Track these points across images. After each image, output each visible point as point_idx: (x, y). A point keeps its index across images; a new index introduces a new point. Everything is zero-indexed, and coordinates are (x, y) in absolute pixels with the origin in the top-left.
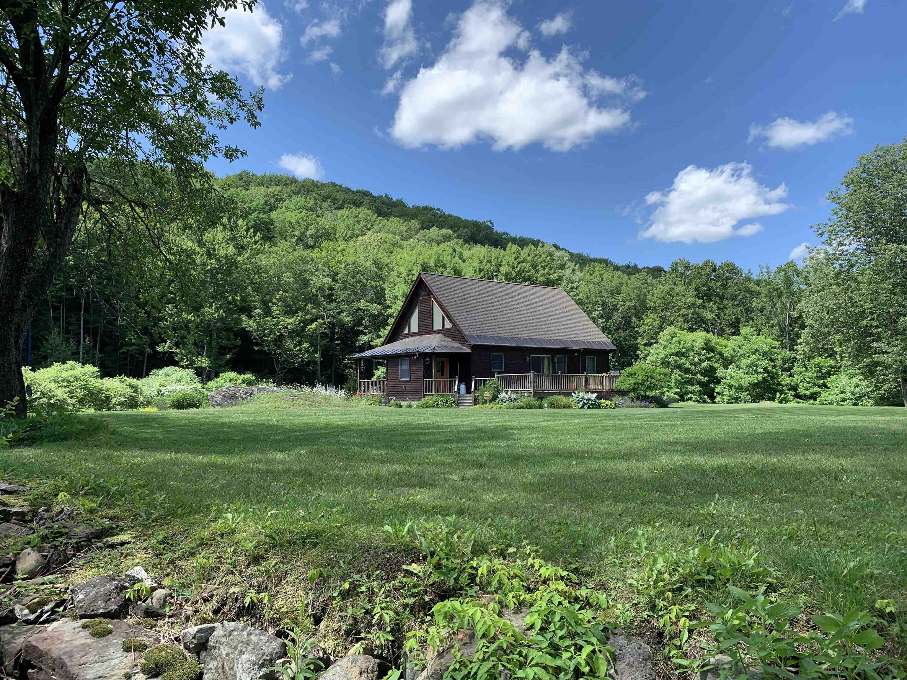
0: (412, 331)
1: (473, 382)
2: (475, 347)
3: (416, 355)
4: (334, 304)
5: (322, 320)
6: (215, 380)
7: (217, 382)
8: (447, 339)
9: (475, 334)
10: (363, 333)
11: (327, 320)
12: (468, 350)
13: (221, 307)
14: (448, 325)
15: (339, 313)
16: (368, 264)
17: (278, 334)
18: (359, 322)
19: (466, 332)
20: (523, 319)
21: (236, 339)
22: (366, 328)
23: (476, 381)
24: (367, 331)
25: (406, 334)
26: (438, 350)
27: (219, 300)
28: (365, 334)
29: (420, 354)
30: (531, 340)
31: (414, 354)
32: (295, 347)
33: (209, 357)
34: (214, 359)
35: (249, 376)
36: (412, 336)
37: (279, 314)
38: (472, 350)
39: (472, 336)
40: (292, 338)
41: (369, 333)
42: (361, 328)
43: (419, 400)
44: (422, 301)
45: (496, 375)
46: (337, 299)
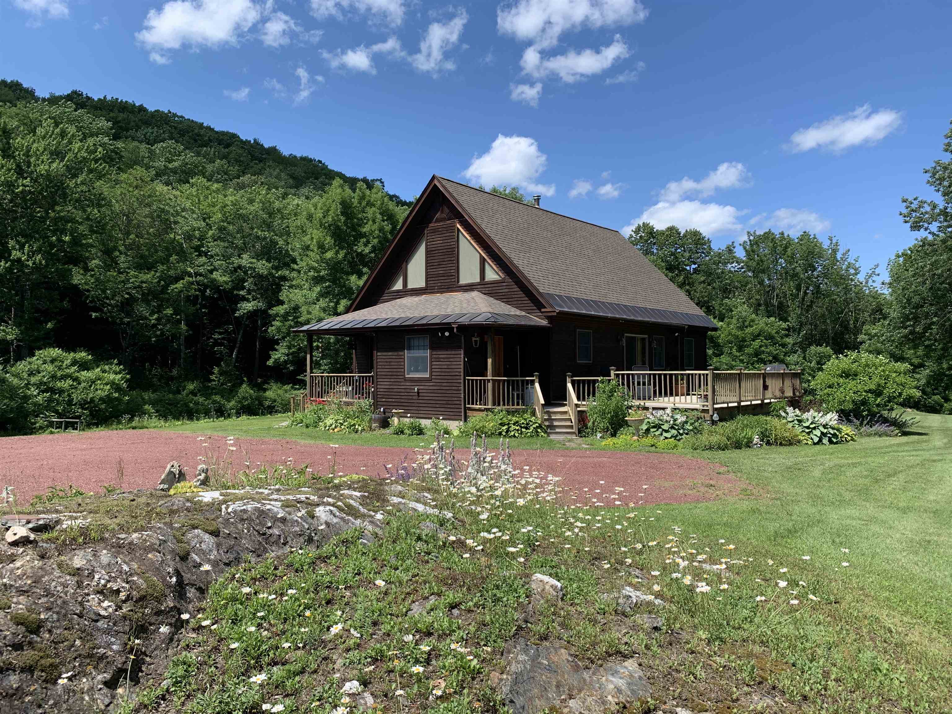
0: (410, 286)
1: (570, 385)
2: (559, 318)
6: (28, 359)
7: (30, 363)
8: (490, 300)
9: (560, 292)
10: (244, 299)
11: (195, 279)
12: (544, 323)
13: (39, 251)
14: (492, 275)
15: (211, 272)
17: (127, 296)
21: (62, 300)
22: (249, 292)
23: (574, 382)
24: (250, 297)
25: (398, 291)
27: (37, 240)
28: (248, 300)
31: (445, 327)
32: (152, 314)
33: (18, 325)
34: (26, 328)
35: (82, 355)
36: (412, 295)
37: (129, 268)
38: (551, 323)
40: (147, 302)
41: (254, 300)
42: (242, 293)
43: (464, 418)
44: (434, 231)
45: (612, 373)
46: (209, 251)
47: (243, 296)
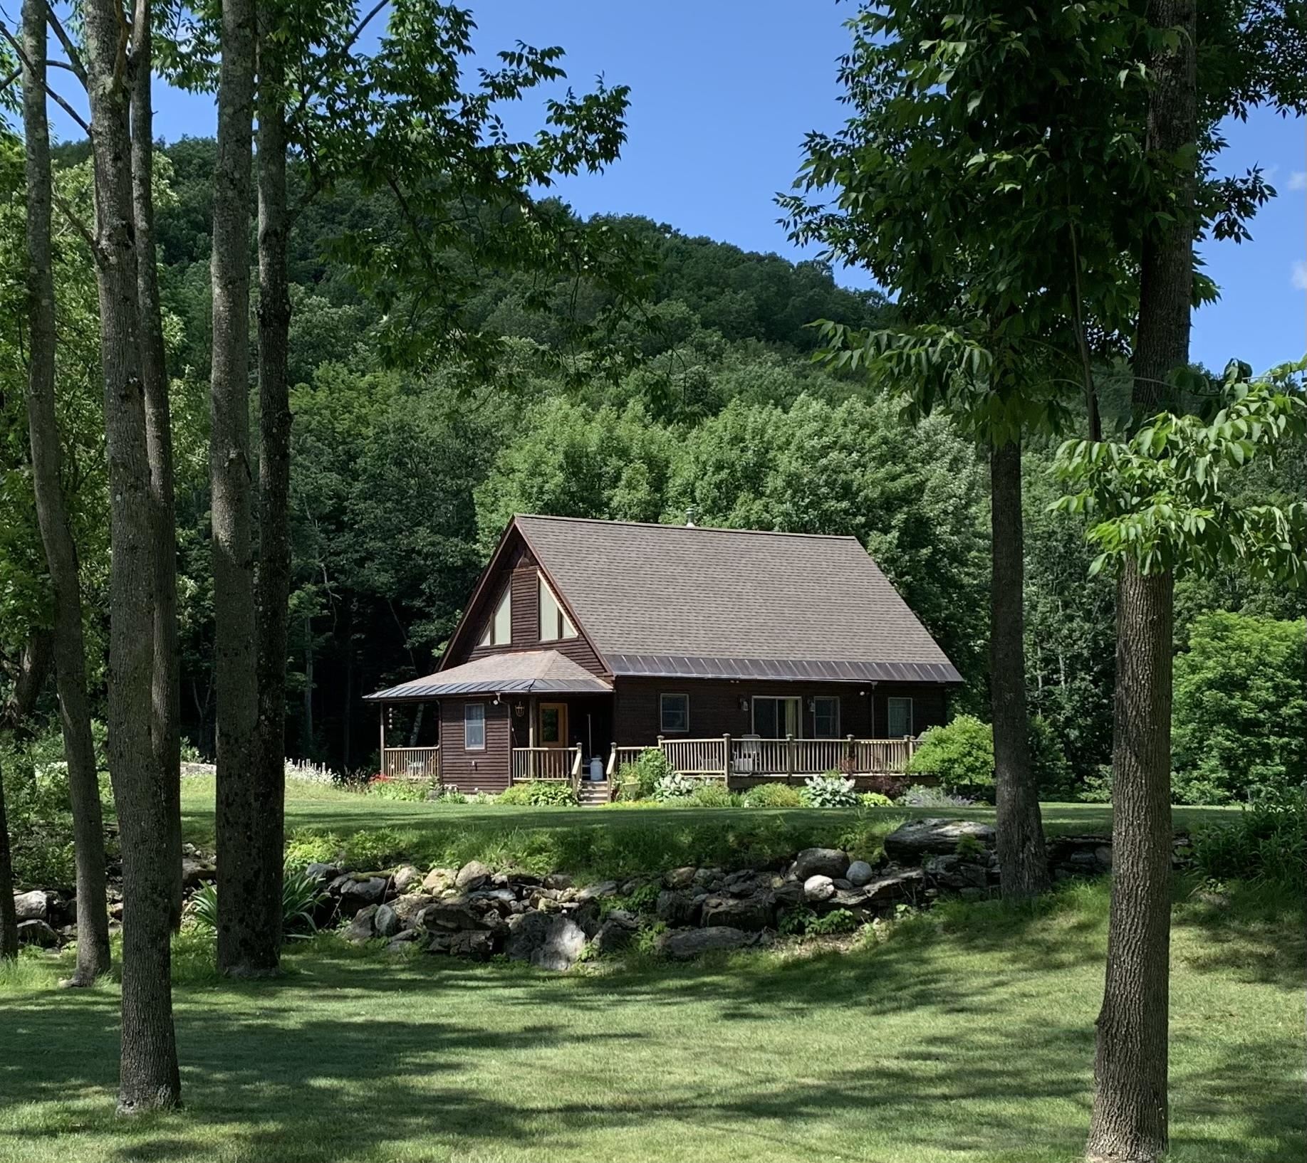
0: (498, 643)
1: (613, 756)
2: (619, 682)
3: (496, 698)
4: (348, 537)
5: (315, 584)
8: (566, 661)
9: (623, 652)
10: (423, 616)
11: (328, 584)
12: (608, 688)
14: (570, 632)
15: (361, 563)
16: (436, 430)
18: (411, 585)
19: (603, 649)
20: (742, 615)
23: (618, 753)
24: (433, 610)
25: (486, 648)
26: (541, 688)
28: (428, 617)
29: (504, 696)
30: (754, 663)
31: (491, 695)
36: (499, 653)
38: (615, 687)
39: (615, 658)
42: (418, 603)
43: (500, 790)
44: (519, 577)
45: (660, 742)
46: (356, 522)
47: (419, 609)
